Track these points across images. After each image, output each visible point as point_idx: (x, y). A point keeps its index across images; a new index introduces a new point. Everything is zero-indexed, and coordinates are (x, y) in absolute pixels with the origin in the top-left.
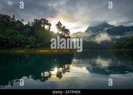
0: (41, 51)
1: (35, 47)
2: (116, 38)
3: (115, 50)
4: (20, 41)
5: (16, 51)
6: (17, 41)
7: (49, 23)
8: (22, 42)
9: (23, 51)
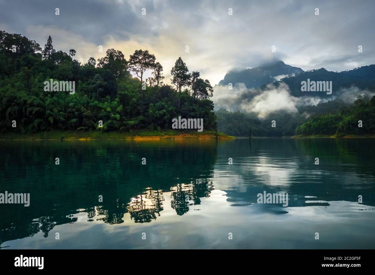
0: (138, 139)
1: (121, 128)
2: (307, 104)
3: (312, 137)
4: (78, 110)
5: (69, 140)
6: (69, 110)
7: (155, 63)
8: (85, 114)
9: (88, 139)
